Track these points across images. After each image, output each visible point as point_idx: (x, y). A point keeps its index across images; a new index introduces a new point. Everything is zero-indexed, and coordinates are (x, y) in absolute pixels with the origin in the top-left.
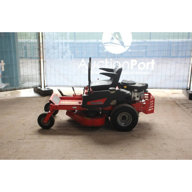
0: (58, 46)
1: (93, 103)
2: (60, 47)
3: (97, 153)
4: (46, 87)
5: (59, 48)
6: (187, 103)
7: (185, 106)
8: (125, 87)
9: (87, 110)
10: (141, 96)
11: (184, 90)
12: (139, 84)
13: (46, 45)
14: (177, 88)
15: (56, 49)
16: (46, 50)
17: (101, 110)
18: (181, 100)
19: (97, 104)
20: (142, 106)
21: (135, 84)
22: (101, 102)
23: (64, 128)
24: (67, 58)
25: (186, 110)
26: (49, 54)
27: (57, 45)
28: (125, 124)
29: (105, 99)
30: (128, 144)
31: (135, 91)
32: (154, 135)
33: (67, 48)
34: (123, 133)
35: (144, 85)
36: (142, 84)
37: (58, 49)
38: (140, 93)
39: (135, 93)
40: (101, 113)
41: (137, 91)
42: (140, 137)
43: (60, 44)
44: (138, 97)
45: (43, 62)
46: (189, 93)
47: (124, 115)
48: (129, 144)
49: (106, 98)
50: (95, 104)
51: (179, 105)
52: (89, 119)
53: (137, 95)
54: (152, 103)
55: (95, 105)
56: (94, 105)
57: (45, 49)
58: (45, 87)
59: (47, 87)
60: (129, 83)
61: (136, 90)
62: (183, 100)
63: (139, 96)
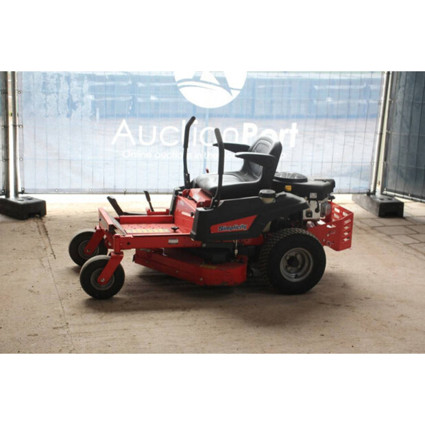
0: (58, 85)
1: (224, 228)
2: (64, 88)
3: (271, 346)
4: (20, 195)
5: (60, 91)
6: (380, 225)
7: (380, 232)
8: (289, 188)
9: (204, 245)
10: (323, 209)
11: (359, 196)
12: (316, 180)
13: (23, 81)
14: (348, 191)
15: (53, 93)
16: (23, 94)
17: (236, 245)
18: (363, 219)
19: (233, 230)
20: (329, 233)
21: (305, 180)
22: (242, 226)
23: (146, 294)
24: (82, 116)
25: (389, 239)
26: (32, 107)
27: (55, 82)
28: (296, 277)
29: (251, 219)
30: (325, 322)
31: (311, 197)
32: (366, 298)
33: (82, 90)
34: (294, 297)
35: (327, 183)
36: (323, 181)
37: (57, 93)
38: (322, 202)
39: (312, 202)
40: (236, 251)
41: (316, 197)
42: (339, 305)
43: (62, 79)
44: (317, 210)
45: (15, 126)
46: (377, 203)
47: (293, 254)
48: (327, 321)
49: (256, 216)
50: (229, 230)
51: (366, 230)
52: (214, 268)
53: (316, 207)
54: (347, 225)
55: (228, 232)
56: (226, 232)
57: (20, 92)
58: (16, 194)
59: (24, 195)
60: (296, 178)
61: (313, 195)
62: (367, 219)
63: (320, 208)
